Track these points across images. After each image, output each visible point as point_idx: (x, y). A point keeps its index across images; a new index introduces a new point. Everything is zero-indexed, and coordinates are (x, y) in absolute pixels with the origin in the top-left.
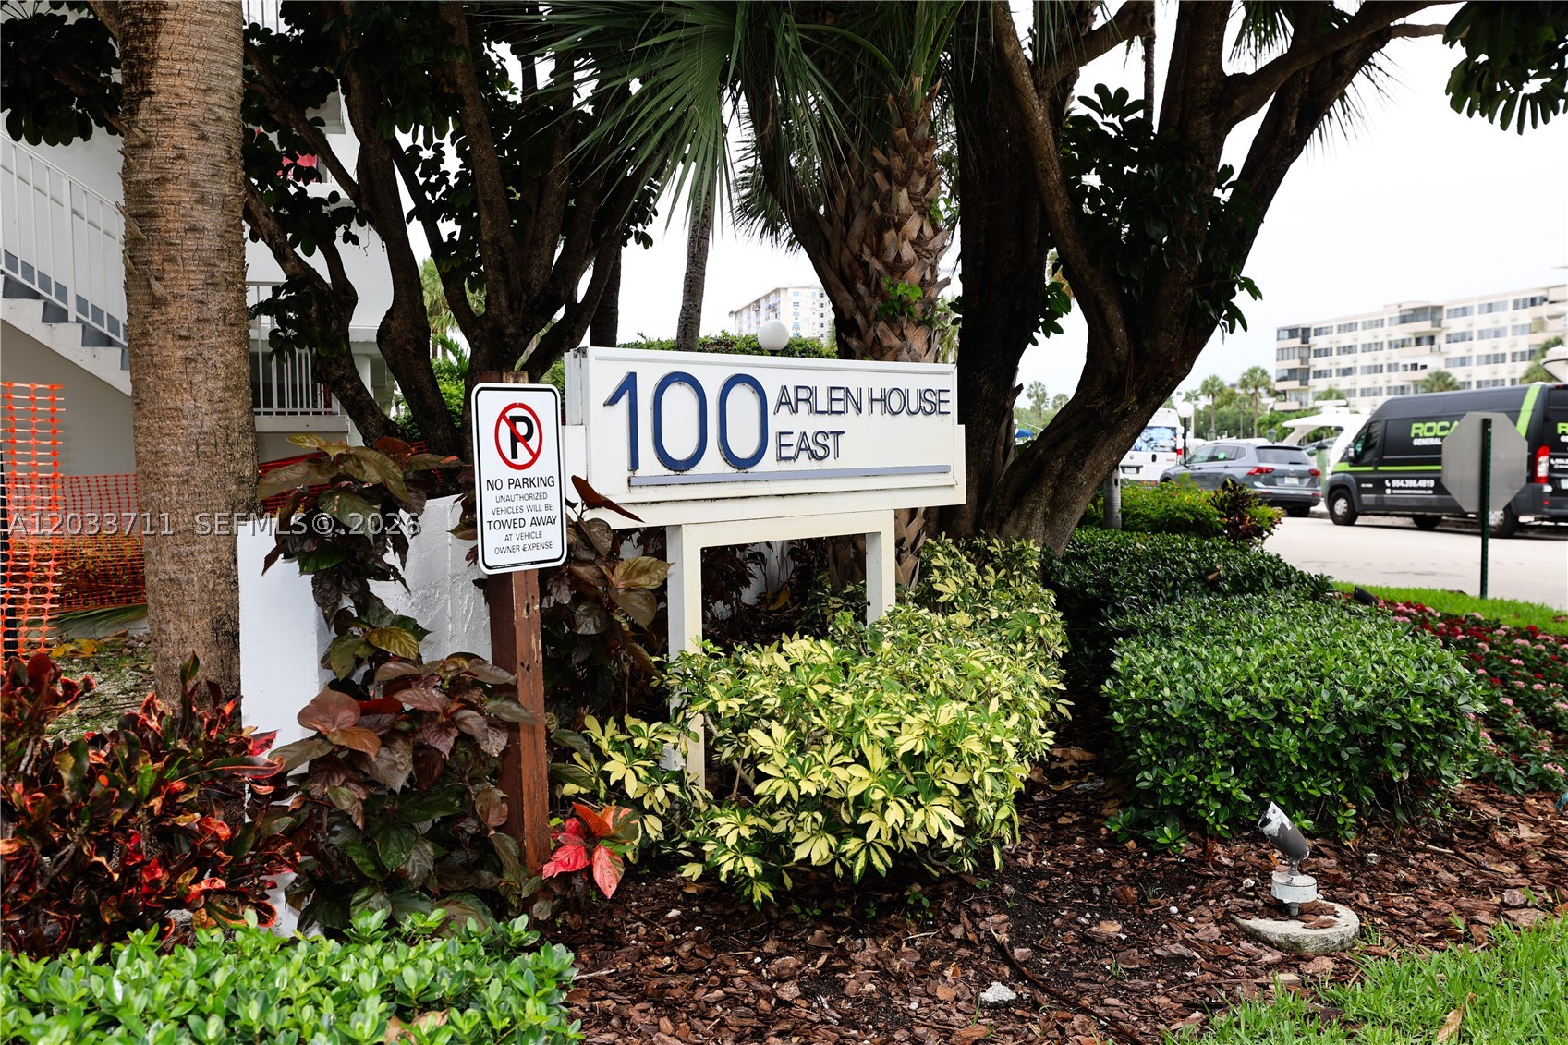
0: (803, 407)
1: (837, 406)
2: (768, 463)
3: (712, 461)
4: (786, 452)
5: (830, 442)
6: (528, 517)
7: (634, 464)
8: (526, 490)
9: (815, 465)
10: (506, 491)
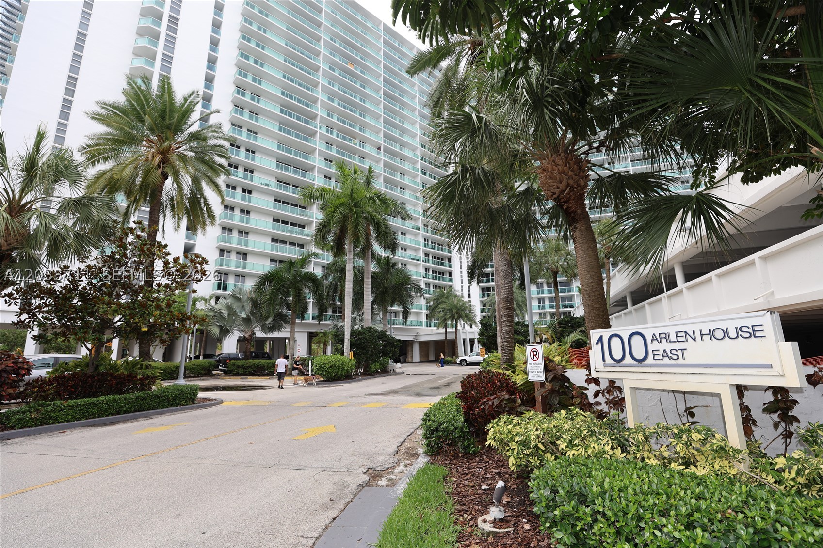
0: (664, 341)
1: (680, 339)
2: (650, 360)
3: (628, 360)
4: (656, 357)
5: (680, 353)
6: (537, 371)
7: (604, 361)
8: (536, 365)
9: (673, 362)
10: (532, 365)
